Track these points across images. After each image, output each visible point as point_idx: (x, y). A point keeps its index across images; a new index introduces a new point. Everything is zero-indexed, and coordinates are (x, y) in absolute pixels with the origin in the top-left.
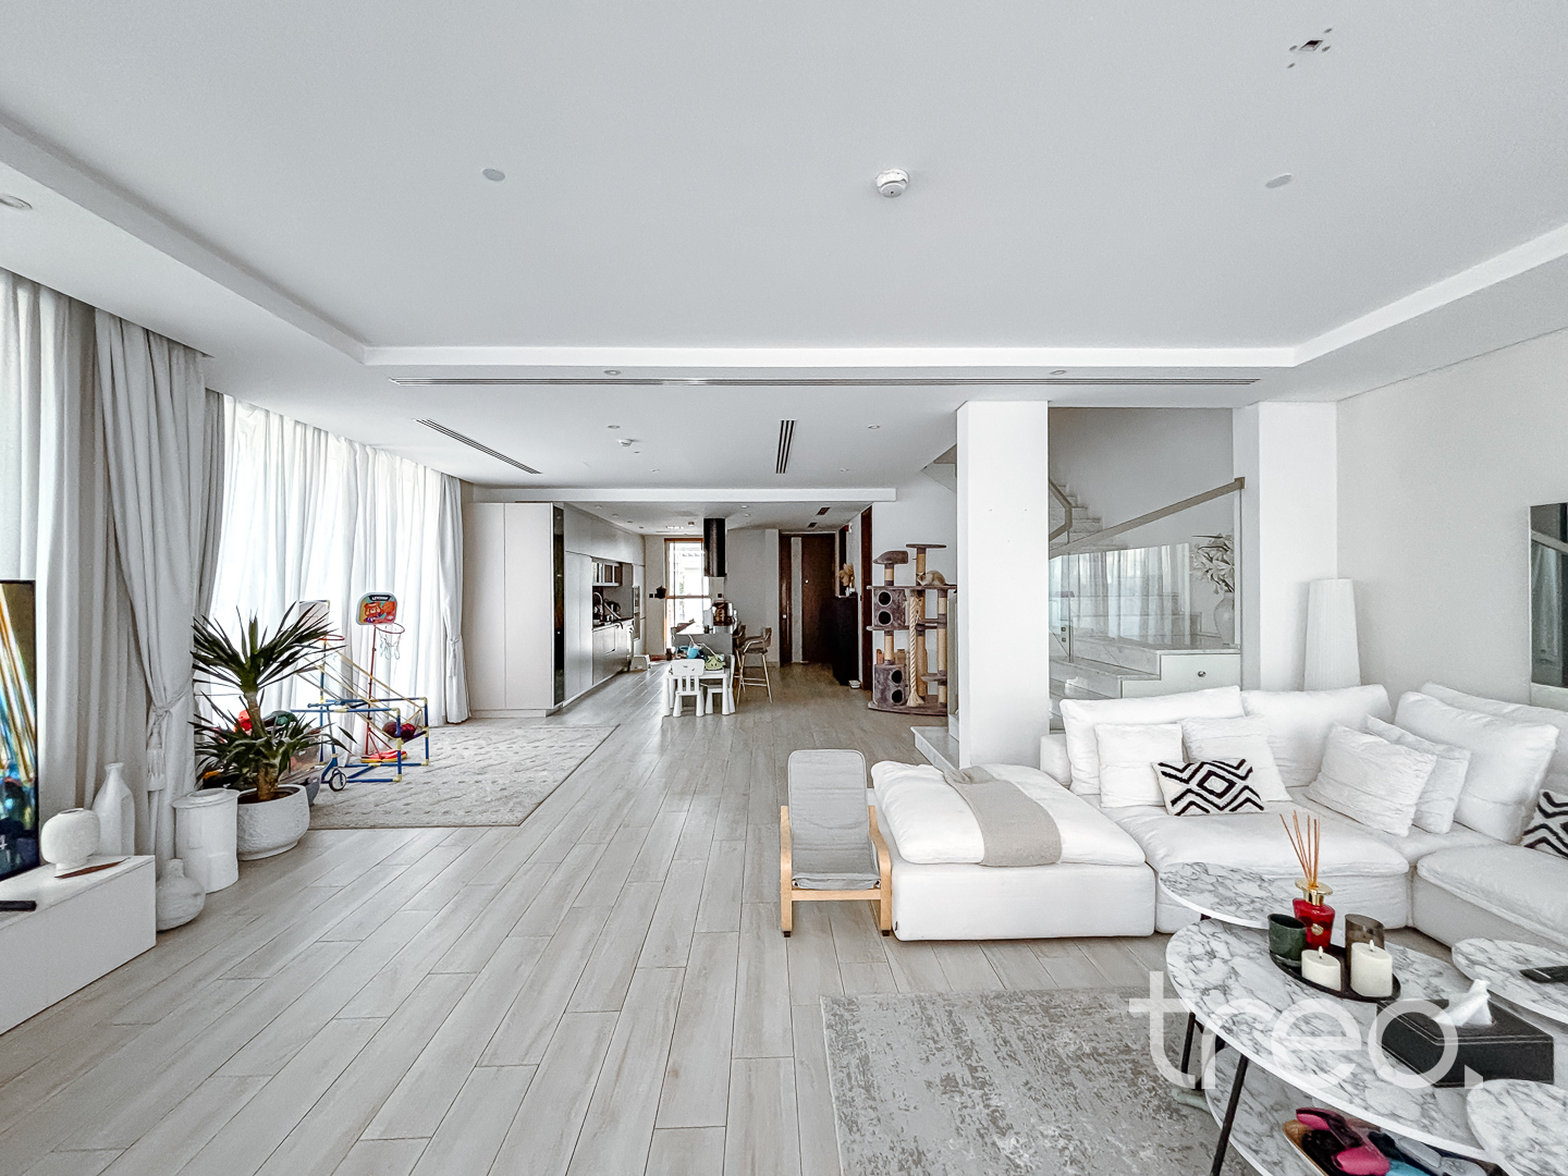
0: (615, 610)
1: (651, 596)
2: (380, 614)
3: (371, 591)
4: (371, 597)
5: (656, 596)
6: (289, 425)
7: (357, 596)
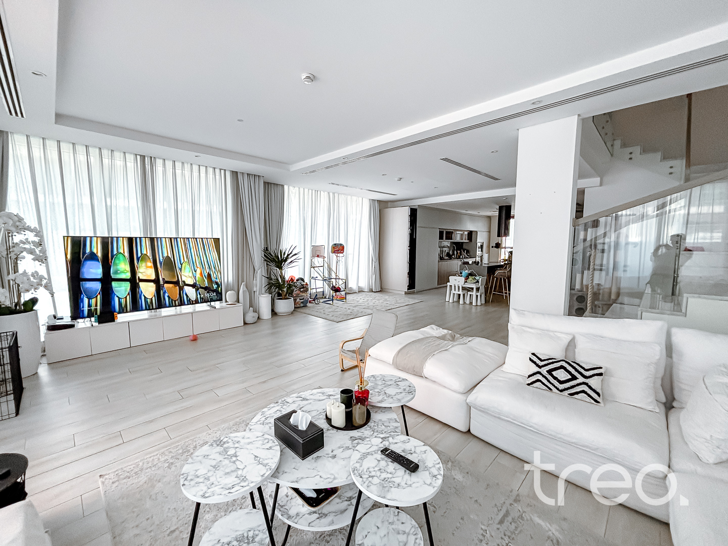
0: (467, 253)
1: (493, 247)
2: (338, 251)
3: (335, 243)
4: (335, 244)
5: (495, 247)
6: (306, 190)
7: (331, 245)
